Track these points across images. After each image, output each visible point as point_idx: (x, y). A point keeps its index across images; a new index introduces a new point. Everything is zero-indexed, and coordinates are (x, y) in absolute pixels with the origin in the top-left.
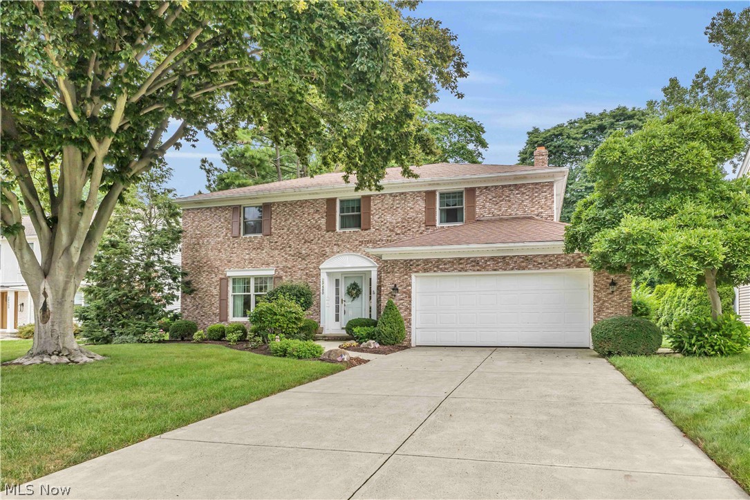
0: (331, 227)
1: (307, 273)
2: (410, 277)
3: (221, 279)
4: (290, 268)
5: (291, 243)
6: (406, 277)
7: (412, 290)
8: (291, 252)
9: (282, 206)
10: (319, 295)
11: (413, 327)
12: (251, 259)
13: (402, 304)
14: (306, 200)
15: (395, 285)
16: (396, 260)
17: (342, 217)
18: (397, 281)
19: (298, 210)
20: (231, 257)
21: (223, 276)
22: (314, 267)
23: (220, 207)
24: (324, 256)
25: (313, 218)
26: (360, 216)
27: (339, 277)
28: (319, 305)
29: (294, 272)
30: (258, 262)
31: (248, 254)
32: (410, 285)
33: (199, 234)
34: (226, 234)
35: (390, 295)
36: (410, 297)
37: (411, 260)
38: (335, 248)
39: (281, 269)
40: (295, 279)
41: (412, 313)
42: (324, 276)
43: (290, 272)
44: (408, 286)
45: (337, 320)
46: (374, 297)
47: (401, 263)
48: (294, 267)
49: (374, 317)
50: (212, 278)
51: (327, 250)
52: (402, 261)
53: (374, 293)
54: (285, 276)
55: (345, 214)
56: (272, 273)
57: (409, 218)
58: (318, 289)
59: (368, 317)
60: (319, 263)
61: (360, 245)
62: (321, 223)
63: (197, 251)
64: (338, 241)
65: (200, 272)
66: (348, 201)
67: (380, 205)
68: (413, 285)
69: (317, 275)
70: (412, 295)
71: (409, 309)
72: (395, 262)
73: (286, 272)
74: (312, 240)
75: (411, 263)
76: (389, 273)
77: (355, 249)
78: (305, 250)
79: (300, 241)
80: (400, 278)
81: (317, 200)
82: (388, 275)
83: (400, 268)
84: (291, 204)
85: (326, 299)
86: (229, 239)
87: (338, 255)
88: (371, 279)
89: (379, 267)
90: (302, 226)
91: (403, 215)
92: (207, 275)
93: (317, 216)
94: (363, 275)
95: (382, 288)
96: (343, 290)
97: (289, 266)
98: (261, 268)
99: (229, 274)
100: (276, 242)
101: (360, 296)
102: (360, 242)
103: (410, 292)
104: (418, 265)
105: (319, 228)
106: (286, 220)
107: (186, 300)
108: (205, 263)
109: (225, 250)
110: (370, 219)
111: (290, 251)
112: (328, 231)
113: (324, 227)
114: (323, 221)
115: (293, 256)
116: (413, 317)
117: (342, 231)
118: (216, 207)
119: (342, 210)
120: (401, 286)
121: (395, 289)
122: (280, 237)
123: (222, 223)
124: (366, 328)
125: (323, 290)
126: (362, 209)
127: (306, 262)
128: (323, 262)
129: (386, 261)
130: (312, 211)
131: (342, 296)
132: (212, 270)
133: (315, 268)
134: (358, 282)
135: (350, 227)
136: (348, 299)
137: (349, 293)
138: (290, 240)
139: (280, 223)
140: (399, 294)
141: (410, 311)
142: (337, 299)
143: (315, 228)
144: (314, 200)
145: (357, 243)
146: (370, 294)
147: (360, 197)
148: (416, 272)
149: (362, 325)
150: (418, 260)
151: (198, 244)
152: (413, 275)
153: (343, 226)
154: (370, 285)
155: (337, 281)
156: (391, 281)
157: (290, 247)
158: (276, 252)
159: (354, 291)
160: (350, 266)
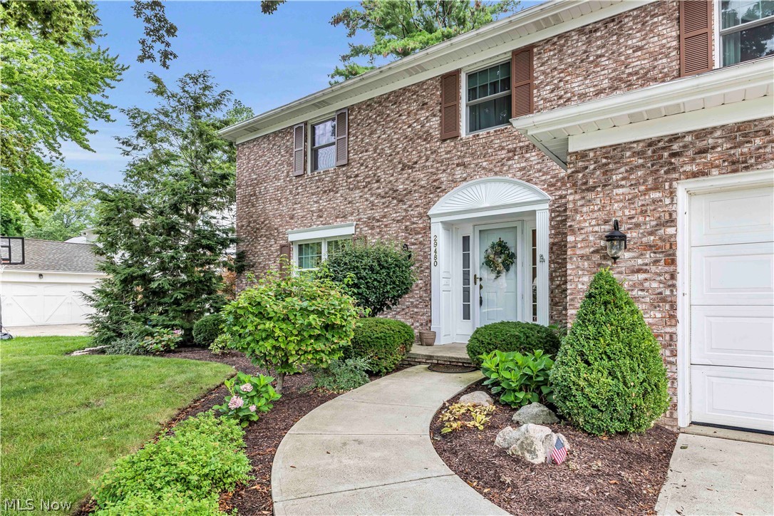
0: (449, 131)
1: (406, 227)
2: (672, 193)
3: (282, 246)
4: (378, 221)
5: (380, 173)
6: (655, 195)
7: (679, 239)
8: (380, 191)
9: (365, 110)
10: (429, 268)
11: (682, 360)
12: (321, 211)
13: (640, 286)
14: (404, 89)
15: (616, 226)
16: (615, 147)
17: (473, 109)
18: (620, 211)
19: (391, 111)
20: (294, 210)
21: (283, 242)
22: (420, 214)
23: (280, 131)
24: (437, 190)
25: (417, 121)
26: (509, 98)
27: (468, 231)
28: (427, 288)
29: (386, 226)
30: (330, 215)
31: (316, 202)
32: (671, 221)
33: (256, 179)
34: (288, 172)
35: (596, 258)
36: (672, 261)
37: (675, 138)
38: (459, 172)
39: (365, 222)
40: (387, 239)
41: (679, 314)
42: (437, 230)
43: (379, 227)
44: (662, 224)
45: (467, 315)
46: (544, 269)
47: (640, 154)
48: (384, 217)
49: (543, 320)
50: (271, 246)
51: (443, 177)
52: (639, 147)
53: (542, 260)
54: (372, 234)
55: (479, 100)
56: (351, 230)
57: (630, 74)
58: (425, 257)
59: (527, 318)
60: (428, 205)
61: (509, 159)
62: (430, 127)
63: (253, 206)
64: (464, 157)
65: (256, 238)
66: (484, 72)
67: (554, 62)
68: (681, 219)
69: (424, 228)
70: (679, 254)
71: (667, 303)
72: (613, 154)
73: (372, 228)
74: (416, 163)
75: (676, 147)
76: (592, 189)
77: (498, 169)
78: (403, 183)
79: (395, 167)
80: (631, 201)
81: (423, 83)
82: (590, 195)
83: (631, 171)
84: (380, 103)
85: (442, 275)
86: (291, 181)
87: (465, 184)
88: (534, 232)
89: (554, 202)
90: (398, 139)
91: (615, 70)
92: (265, 242)
93: (423, 114)
94: (519, 225)
95: (570, 238)
96: (477, 256)
97: (377, 216)
98: (335, 224)
99: (291, 238)
100: (357, 176)
101: (512, 268)
102: (509, 151)
103: (673, 245)
104: (703, 151)
105: (427, 137)
106: (371, 134)
107: (242, 281)
108: (263, 223)
109: (287, 199)
110: (530, 96)
111: (379, 188)
112: (444, 140)
113: (436, 134)
114: (435, 122)
115: (383, 197)
116: (681, 330)
117: (471, 136)
118: (274, 133)
119: (472, 93)
120: (637, 225)
121: (615, 237)
122: (362, 165)
123: (282, 156)
124: (518, 356)
125: (435, 257)
126: (514, 84)
127: (404, 207)
128: (435, 202)
129: (582, 155)
130: (414, 106)
131: (474, 270)
132: (272, 232)
133: (420, 216)
134: (507, 239)
135: (489, 126)
136: (487, 275)
137: (489, 263)
138: (378, 168)
139: (362, 140)
140: (627, 255)
141: (673, 306)
142: (466, 275)
143: (420, 138)
144: (418, 85)
145: (503, 154)
146: (534, 263)
147: (509, 56)
148: (695, 175)
149: (507, 346)
150: (701, 134)
151: (255, 195)
152: (681, 189)
153: (474, 126)
154: (534, 244)
155: (466, 240)
156: (602, 215)
157: (378, 181)
158: (357, 193)
159: (502, 258)
160: (487, 205)
